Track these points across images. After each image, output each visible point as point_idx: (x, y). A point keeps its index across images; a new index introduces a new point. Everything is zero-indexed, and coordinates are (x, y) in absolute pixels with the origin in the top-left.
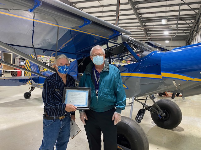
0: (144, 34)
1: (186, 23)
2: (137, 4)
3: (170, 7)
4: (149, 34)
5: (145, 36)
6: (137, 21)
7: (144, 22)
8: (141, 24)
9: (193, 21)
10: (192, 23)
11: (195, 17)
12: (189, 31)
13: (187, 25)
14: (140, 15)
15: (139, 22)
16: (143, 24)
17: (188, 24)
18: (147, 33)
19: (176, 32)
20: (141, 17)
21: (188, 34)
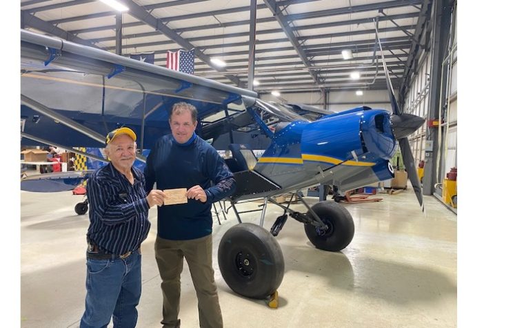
0: (311, 79)
1: (394, 56)
2: (292, 20)
3: (358, 24)
4: (322, 78)
5: (314, 83)
6: (294, 52)
7: (310, 55)
8: (305, 58)
9: (407, 50)
10: (406, 55)
11: (410, 42)
12: (402, 71)
13: (395, 59)
14: (300, 42)
15: (300, 55)
16: (309, 58)
17: (397, 56)
18: (318, 75)
19: (374, 72)
20: (302, 45)
21: (400, 76)
